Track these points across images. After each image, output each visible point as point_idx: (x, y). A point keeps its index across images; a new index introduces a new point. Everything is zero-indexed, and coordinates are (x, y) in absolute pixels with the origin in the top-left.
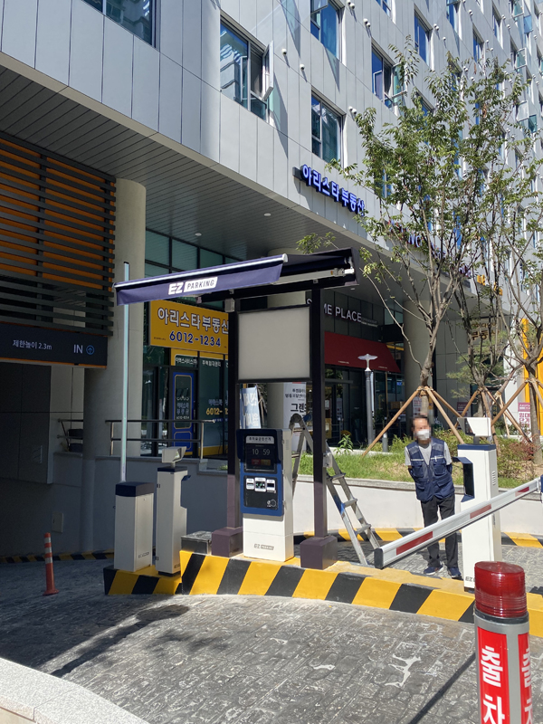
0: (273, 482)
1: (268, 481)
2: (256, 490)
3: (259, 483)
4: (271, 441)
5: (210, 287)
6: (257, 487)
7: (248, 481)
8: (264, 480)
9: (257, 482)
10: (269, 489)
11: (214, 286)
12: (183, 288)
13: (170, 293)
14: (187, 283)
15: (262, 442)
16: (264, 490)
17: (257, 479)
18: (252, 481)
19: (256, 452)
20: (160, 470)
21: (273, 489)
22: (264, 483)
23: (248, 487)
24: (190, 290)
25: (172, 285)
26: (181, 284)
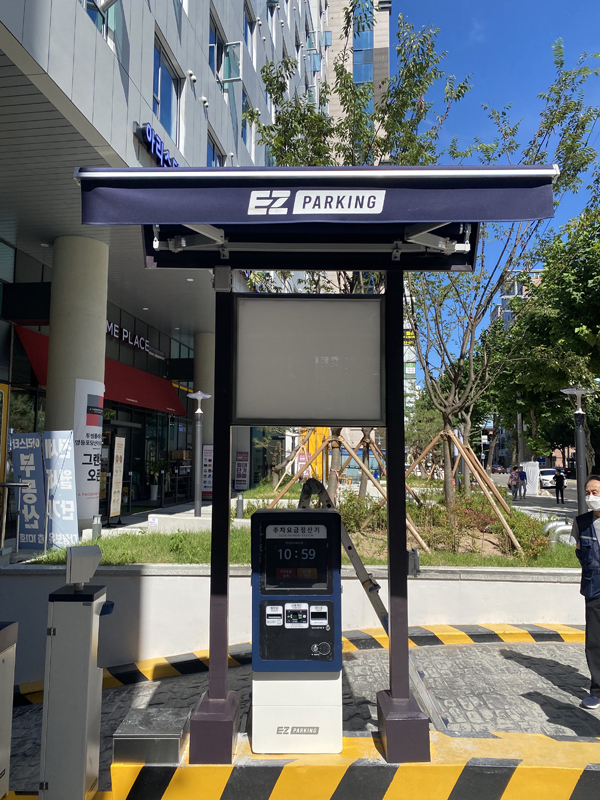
0: (325, 609)
1: (314, 609)
2: (288, 626)
3: (295, 613)
4: (320, 533)
5: (365, 210)
6: (290, 621)
7: (269, 610)
8: (304, 606)
9: (289, 613)
10: (314, 622)
11: (378, 209)
12: (289, 204)
13: (252, 211)
14: (301, 195)
15: (301, 536)
16: (305, 626)
17: (289, 606)
18: (279, 610)
19: (286, 554)
20: (54, 598)
21: (324, 622)
22: (304, 612)
23: (270, 622)
24: (309, 210)
25: (255, 194)
26: (283, 195)
